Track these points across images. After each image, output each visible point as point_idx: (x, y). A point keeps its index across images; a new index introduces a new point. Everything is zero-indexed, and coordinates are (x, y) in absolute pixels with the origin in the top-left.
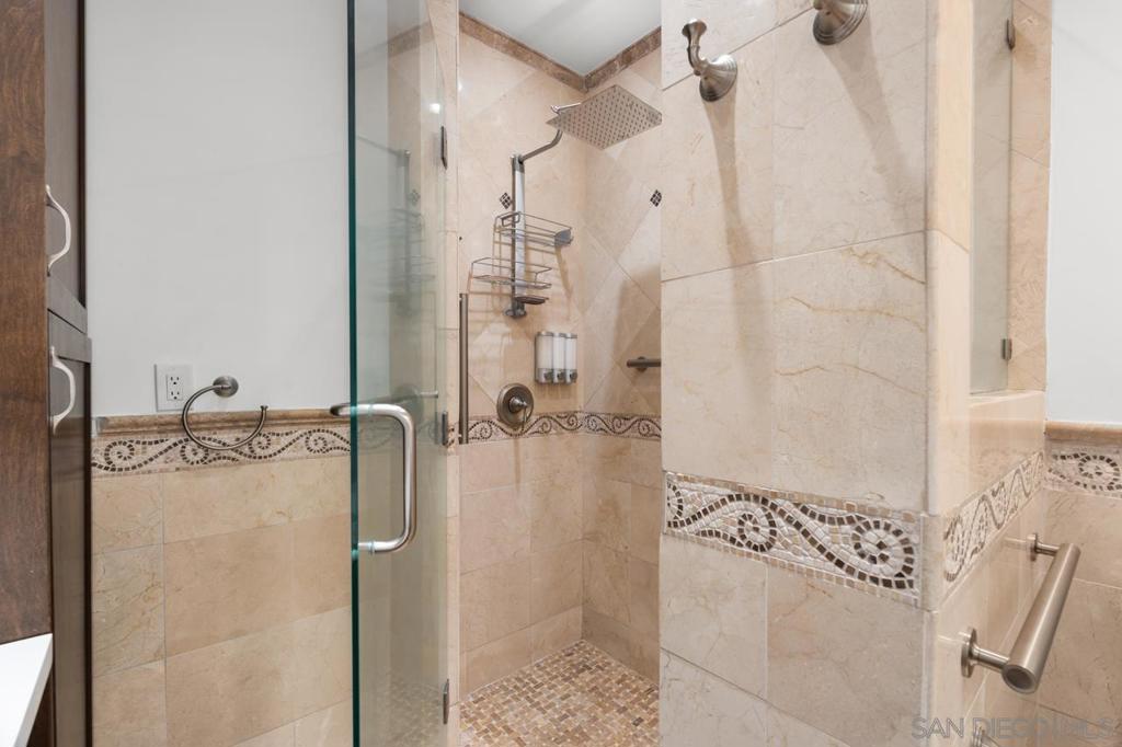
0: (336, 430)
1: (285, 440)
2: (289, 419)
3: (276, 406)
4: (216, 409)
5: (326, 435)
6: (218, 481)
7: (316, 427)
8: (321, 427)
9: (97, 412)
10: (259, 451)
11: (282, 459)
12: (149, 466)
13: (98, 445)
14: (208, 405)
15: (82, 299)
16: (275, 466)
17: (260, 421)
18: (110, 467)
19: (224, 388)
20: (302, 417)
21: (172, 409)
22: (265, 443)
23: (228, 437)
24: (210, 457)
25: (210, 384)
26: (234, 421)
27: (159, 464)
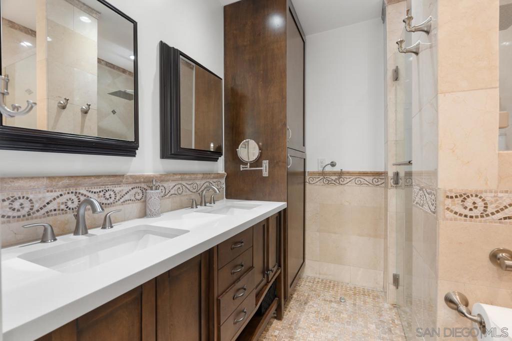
0: (365, 178)
1: (349, 180)
2: (349, 173)
3: (345, 169)
4: (331, 170)
5: (361, 180)
6: (335, 190)
7: (358, 177)
8: (360, 177)
9: (307, 170)
10: (341, 183)
11: (348, 186)
12: (317, 184)
13: (307, 177)
14: (329, 169)
15: (304, 146)
16: (346, 187)
17: (341, 174)
18: (309, 183)
19: (333, 164)
20: (353, 173)
21: (321, 169)
22: (343, 180)
23: (334, 178)
24: (329, 183)
25: (330, 163)
26: (335, 174)
27: (318, 183)
